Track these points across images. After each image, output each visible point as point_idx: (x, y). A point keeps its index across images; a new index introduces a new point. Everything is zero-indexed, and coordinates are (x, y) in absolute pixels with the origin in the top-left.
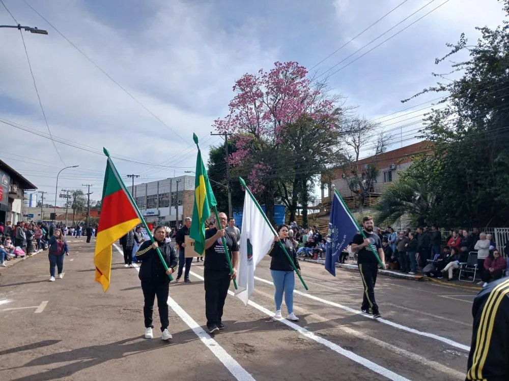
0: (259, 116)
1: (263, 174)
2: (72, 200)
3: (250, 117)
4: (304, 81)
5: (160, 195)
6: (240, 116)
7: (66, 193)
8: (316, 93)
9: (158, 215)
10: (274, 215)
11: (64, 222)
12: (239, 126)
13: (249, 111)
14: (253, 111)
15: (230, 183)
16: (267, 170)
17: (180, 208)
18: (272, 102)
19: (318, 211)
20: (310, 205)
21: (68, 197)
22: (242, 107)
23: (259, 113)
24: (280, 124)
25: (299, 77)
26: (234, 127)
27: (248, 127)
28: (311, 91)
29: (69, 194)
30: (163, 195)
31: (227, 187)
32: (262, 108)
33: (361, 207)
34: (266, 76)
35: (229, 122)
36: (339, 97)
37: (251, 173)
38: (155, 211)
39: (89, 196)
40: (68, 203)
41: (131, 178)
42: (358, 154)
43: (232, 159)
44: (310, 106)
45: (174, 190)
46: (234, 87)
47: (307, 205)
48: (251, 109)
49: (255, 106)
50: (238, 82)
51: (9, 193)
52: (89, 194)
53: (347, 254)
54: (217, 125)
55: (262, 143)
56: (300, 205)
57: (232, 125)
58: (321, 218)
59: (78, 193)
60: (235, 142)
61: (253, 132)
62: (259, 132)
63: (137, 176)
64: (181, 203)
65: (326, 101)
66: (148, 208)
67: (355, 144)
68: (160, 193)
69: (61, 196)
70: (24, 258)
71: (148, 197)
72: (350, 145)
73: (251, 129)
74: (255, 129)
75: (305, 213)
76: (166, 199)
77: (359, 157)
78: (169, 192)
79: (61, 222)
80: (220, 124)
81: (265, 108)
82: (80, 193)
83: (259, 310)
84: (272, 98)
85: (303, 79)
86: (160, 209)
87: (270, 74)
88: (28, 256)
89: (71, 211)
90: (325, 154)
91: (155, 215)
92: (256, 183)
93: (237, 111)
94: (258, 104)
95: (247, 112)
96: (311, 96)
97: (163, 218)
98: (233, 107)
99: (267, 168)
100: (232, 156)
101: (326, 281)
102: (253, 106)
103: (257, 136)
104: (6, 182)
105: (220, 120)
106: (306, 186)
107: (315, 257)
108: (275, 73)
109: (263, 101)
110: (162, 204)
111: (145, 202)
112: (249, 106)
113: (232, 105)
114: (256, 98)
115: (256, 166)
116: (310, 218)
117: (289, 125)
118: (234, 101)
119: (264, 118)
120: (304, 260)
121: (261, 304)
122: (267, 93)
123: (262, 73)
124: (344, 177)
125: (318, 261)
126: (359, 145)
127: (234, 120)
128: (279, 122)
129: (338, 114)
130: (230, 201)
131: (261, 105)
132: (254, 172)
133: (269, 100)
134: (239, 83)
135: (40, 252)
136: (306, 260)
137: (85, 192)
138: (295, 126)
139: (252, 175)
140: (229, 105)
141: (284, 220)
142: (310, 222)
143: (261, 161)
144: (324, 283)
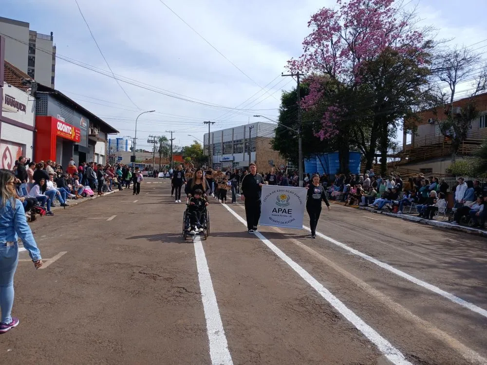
0: (336, 54)
1: (337, 117)
2: (158, 145)
3: (325, 56)
4: (388, 10)
5: (234, 142)
6: (315, 55)
7: (153, 139)
8: (403, 24)
9: (232, 161)
10: (348, 162)
11: (152, 165)
12: (314, 66)
13: (325, 49)
14: (330, 47)
15: (301, 128)
16: (343, 113)
17: (253, 154)
18: (351, 38)
19: (398, 159)
20: (390, 152)
21: (155, 142)
22: (317, 44)
23: (336, 50)
24: (359, 61)
25: (384, 7)
26: (308, 68)
27: (323, 67)
28: (397, 23)
29: (156, 139)
30: (238, 141)
31: (298, 131)
32: (339, 44)
33: (454, 154)
34: (345, 7)
35: (302, 63)
36: (430, 29)
37: (324, 116)
38: (230, 156)
39: (172, 141)
40: (155, 147)
41: (208, 124)
42: (453, 91)
43: (305, 103)
44: (395, 41)
45: (247, 137)
46: (309, 22)
47: (387, 152)
48: (327, 46)
49: (332, 44)
50: (314, 17)
51: (89, 135)
52: (172, 140)
53: (437, 209)
54: (291, 66)
55: (338, 83)
56: (378, 153)
57: (305, 65)
58: (403, 167)
59: (163, 139)
60: (308, 85)
61: (329, 73)
62: (335, 71)
63: (213, 123)
64: (255, 149)
65: (415, 32)
66: (224, 154)
67: (451, 80)
68: (234, 140)
69: (149, 141)
70: (93, 198)
71: (224, 143)
72: (444, 80)
73: (327, 70)
74: (331, 68)
75: (383, 160)
76: (240, 146)
77: (454, 97)
78: (243, 138)
79: (150, 165)
80: (293, 65)
81: (344, 44)
82: (165, 139)
83: (315, 291)
84: (352, 31)
85: (388, 8)
86: (234, 155)
87: (349, 4)
88: (99, 196)
89: (157, 155)
90: (411, 94)
91: (231, 161)
92: (330, 127)
93: (312, 50)
94: (335, 39)
95: (322, 50)
96: (397, 28)
97: (237, 163)
98: (308, 45)
99: (343, 110)
100: (305, 100)
101: (412, 244)
102: (329, 43)
103: (333, 77)
104: (85, 124)
105: (293, 60)
106: (386, 131)
107: (395, 210)
109: (341, 36)
110: (237, 151)
111: (221, 148)
112: (325, 43)
113: (306, 43)
114: (334, 32)
115: (330, 108)
116: (389, 167)
117: (370, 62)
118: (308, 39)
119: (341, 56)
120: (381, 213)
121: (320, 280)
122: (346, 26)
123: (340, 3)
124: (431, 121)
125: (398, 215)
126: (455, 81)
127: (308, 60)
128: (359, 59)
129: (429, 47)
130: (300, 147)
131: (339, 41)
132: (327, 114)
133: (347, 34)
135: (115, 192)
136: (383, 213)
137: (169, 138)
138: (377, 62)
139: (325, 118)
140: (303, 43)
141: (359, 168)
142: (389, 170)
143: (336, 102)
144: (410, 247)
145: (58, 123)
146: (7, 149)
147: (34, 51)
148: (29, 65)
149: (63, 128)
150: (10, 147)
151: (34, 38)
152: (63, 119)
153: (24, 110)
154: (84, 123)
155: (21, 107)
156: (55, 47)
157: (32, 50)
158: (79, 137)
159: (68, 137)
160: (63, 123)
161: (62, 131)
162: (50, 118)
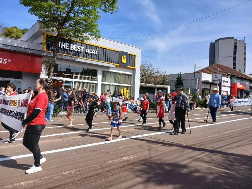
145: (238, 85)
146: (223, 93)
147: (236, 48)
148: (234, 54)
149: (239, 86)
150: (224, 92)
151: (236, 43)
152: (239, 83)
153: (228, 82)
154: (248, 83)
155: (227, 82)
156: (246, 44)
157: (235, 48)
158: (245, 88)
159: (241, 88)
160: (239, 84)
161: (239, 87)
162: (235, 84)
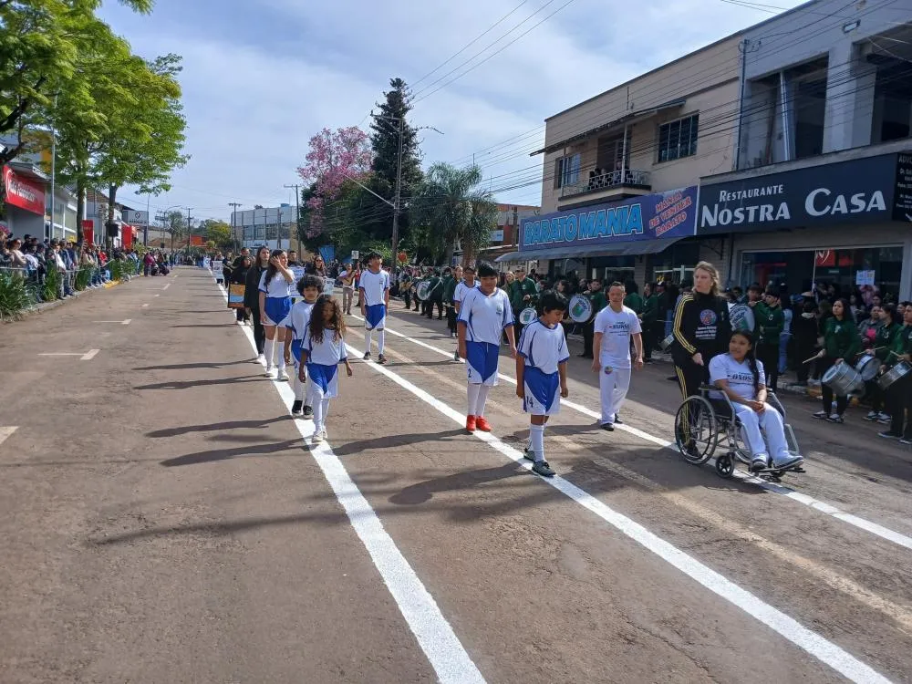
2: (169, 223)
5: (267, 225)
7: (162, 215)
21: (165, 219)
29: (167, 215)
30: (271, 225)
41: (233, 206)
52: (189, 219)
59: (176, 215)
63: (240, 205)
64: (286, 235)
66: (255, 239)
68: (267, 223)
69: (159, 218)
71: (255, 226)
78: (277, 222)
82: (178, 215)
89: (168, 236)
108: (342, 133)
110: (269, 236)
111: (252, 232)
113: (308, 158)
134: (314, 139)
140: (306, 158)
